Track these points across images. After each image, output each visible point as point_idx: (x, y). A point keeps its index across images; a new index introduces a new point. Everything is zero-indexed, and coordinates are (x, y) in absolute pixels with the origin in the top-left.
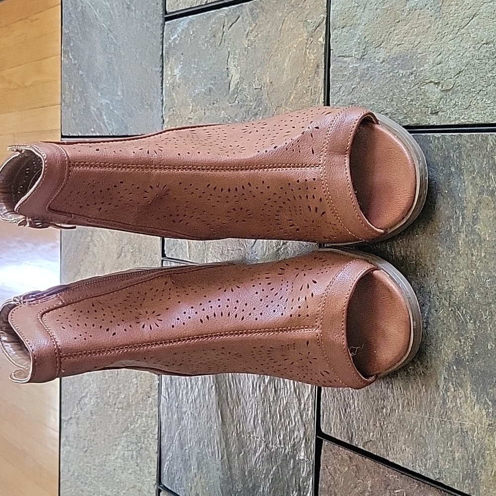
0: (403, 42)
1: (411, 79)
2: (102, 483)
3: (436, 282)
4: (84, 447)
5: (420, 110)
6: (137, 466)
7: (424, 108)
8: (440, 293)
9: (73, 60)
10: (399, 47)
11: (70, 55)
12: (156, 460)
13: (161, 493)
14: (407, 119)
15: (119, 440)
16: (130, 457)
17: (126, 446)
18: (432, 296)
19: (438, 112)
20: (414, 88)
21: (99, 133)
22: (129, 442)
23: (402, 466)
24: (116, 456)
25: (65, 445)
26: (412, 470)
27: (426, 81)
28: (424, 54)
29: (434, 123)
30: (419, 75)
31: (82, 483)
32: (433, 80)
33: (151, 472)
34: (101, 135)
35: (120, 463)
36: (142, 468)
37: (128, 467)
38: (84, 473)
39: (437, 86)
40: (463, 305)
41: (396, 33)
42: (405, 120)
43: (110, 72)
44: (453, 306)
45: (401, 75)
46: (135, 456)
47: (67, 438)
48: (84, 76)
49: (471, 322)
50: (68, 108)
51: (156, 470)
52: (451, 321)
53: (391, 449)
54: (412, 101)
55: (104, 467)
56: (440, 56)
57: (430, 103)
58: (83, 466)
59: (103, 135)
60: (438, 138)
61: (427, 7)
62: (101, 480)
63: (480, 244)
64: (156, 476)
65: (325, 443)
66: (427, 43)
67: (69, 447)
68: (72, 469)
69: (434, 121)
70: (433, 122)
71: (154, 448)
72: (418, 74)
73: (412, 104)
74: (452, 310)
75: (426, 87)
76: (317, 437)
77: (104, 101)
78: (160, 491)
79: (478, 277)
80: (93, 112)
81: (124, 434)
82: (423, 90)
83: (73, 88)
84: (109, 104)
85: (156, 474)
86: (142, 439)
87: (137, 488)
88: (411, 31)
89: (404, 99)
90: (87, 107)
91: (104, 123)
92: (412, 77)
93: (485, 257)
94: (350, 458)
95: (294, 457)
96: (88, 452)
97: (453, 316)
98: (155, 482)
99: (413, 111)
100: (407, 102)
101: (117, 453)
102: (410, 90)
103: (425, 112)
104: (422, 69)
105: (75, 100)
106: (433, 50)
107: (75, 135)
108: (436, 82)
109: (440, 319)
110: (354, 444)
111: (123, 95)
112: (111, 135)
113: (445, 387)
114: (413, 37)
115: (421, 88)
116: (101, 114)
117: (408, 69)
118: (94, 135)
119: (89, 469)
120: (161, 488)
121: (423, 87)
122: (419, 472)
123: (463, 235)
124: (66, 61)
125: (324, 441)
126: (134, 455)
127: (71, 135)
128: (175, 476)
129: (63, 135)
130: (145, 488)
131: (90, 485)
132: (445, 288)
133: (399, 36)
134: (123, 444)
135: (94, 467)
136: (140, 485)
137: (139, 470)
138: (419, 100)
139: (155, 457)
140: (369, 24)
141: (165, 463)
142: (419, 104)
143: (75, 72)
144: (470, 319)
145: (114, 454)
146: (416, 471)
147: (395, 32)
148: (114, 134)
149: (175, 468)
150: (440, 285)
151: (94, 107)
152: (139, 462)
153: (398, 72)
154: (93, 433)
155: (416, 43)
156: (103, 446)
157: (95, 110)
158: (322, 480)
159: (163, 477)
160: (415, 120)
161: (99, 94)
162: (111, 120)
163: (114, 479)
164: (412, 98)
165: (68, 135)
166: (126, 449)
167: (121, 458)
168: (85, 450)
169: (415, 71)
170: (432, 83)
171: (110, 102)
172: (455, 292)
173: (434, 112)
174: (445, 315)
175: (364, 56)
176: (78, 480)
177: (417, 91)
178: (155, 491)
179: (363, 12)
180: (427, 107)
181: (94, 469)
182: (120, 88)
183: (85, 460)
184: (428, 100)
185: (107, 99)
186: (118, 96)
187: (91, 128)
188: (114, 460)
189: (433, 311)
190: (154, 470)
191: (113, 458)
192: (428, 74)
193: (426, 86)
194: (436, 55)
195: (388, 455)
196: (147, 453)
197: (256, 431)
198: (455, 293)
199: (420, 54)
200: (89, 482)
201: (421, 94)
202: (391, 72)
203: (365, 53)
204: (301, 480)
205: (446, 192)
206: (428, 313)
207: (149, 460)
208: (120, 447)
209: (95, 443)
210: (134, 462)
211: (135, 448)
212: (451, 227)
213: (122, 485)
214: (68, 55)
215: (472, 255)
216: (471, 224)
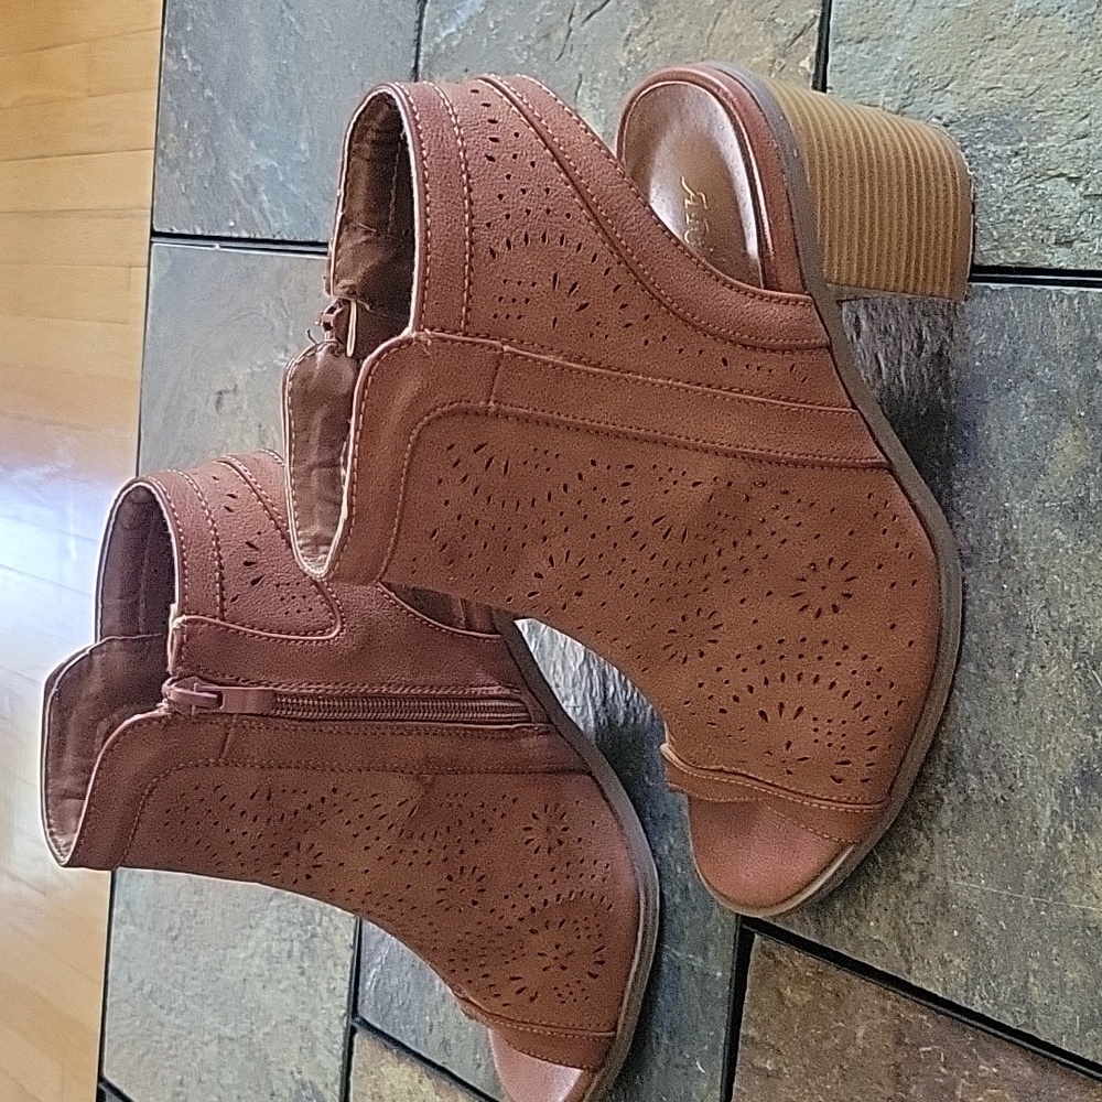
0: (1000, 85)
1: (1014, 165)
2: (210, 1010)
3: (1045, 607)
4: (170, 929)
5: (1030, 234)
6: (302, 974)
7: (1039, 231)
8: (1054, 630)
9: (190, 64)
10: (989, 93)
11: (184, 51)
12: (349, 962)
13: (357, 1036)
14: (1000, 252)
15: (258, 915)
16: (285, 955)
17: (275, 928)
18: (1034, 636)
19: (1072, 242)
20: (1019, 186)
21: (249, 232)
22: (283, 921)
23: (940, 995)
24: (250, 952)
25: (124, 923)
26: (964, 1005)
27: (1049, 172)
28: (1050, 113)
29: (1062, 264)
30: (1034, 158)
31: (161, 1007)
32: (1065, 172)
33: (334, 989)
34: (252, 236)
35: (259, 967)
36: (313, 979)
37: (276, 976)
38: (170, 986)
39: (1073, 185)
41: (985, 63)
42: (994, 252)
43: (282, 99)
44: (1080, 659)
45: (991, 155)
46: (296, 953)
47: (128, 907)
48: (216, 102)
50: (172, 171)
51: (347, 985)
52: (1075, 690)
54: (1012, 212)
55: (218, 975)
56: (1086, 121)
57: (1056, 220)
58: (166, 970)
59: (258, 236)
60: (1071, 298)
61: (1061, 12)
62: (209, 1002)
64: (345, 999)
65: (760, 940)
66: (1055, 92)
67: (132, 928)
68: (138, 977)
69: (1061, 259)
70: (1059, 262)
71: (347, 937)
72: (1031, 156)
73: (1012, 221)
74: (1079, 668)
75: (1049, 186)
76: (745, 927)
77: (264, 162)
78: (353, 1031)
80: (234, 184)
81: (272, 903)
82: (1040, 192)
83: (186, 126)
84: (276, 169)
85: (346, 993)
86: (317, 917)
87: (299, 1023)
88: (1021, 61)
89: (994, 208)
90: (220, 171)
91: (261, 210)
92: (1017, 162)
96: (179, 939)
97: (1080, 680)
98: (344, 1011)
99: (1013, 236)
100: (1002, 214)
101: (252, 944)
102: (1009, 190)
103: (1043, 240)
104: (1040, 145)
105: (191, 155)
106: (1071, 108)
107: (186, 232)
108: (1072, 175)
109: (1050, 685)
110: (830, 946)
111: (310, 151)
112: (278, 238)
113: (1052, 831)
114: (1024, 76)
115: (1038, 186)
116: (255, 191)
117: (1007, 144)
118: (235, 235)
119: (180, 976)
120: (356, 1025)
121: (1042, 186)
122: (980, 1010)
124: (171, 65)
125: (757, 936)
126: (296, 950)
127: (176, 231)
128: (392, 1001)
129: (157, 229)
130: (319, 1025)
131: (182, 1013)
132: (1065, 619)
133: (990, 71)
134: (268, 925)
135: (195, 974)
136: (307, 1016)
137: (305, 982)
138: (1029, 213)
139: (347, 957)
140: (923, 40)
141: (369, 971)
142: (1028, 221)
143: (193, 90)
145: (246, 947)
146: (973, 1008)
147: (982, 61)
148: (286, 238)
149: (395, 982)
150: (1053, 613)
151: (237, 171)
152: (305, 965)
153: (983, 148)
154: (196, 898)
155: (1030, 89)
156: (219, 928)
157: (240, 179)
158: (748, 1020)
159: (363, 1001)
160: (1018, 254)
161: (253, 146)
162: (279, 206)
163: (243, 1001)
164: (1013, 206)
165: (168, 231)
166: (276, 937)
167: (262, 957)
168: (174, 934)
169: (1024, 149)
170: (1063, 179)
171: (279, 164)
172: (1089, 628)
173: (1063, 240)
174: (1063, 677)
175: (904, 107)
176: (150, 1001)
177: (1027, 192)
178: (342, 1031)
179: (910, 11)
180: (1048, 229)
181: (193, 979)
182: (304, 135)
183: (173, 957)
184: (1052, 214)
185: (272, 158)
186: (299, 151)
187: (227, 220)
188: (245, 959)
189: (1034, 667)
190: (343, 986)
191: (242, 956)
192: (1055, 158)
193: (1048, 182)
194: (1078, 118)
195: (909, 972)
196: (326, 946)
198: (1088, 632)
199: (1038, 112)
200: (180, 1006)
201: (1035, 201)
202: (966, 147)
203: (909, 101)
205: (1083, 414)
206: (1023, 672)
207: (330, 964)
208: (260, 932)
209: (198, 919)
210: (295, 964)
211: (299, 935)
212: (1088, 489)
213: (261, 1014)
214: (179, 54)
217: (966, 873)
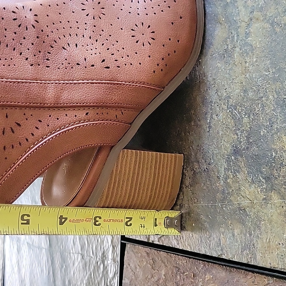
3: (216, 93)
8: (220, 100)
18: (213, 105)
23: (190, 251)
26: (198, 252)
40: (239, 104)
44: (230, 108)
49: (246, 117)
52: (229, 120)
53: (180, 238)
63: (252, 52)
65: (129, 246)
74: (230, 111)
76: (122, 241)
79: (251, 78)
93: (256, 61)
94: (148, 253)
95: (103, 262)
97: (231, 116)
109: (220, 121)
110: (151, 242)
113: (225, 176)
122: (204, 253)
123: (237, 49)
125: (127, 244)
132: (223, 95)
144: (245, 115)
146: (202, 253)
150: (219, 94)
158: (125, 277)
174: (224, 116)
189: (214, 116)
195: (178, 244)
197: (75, 247)
198: (232, 97)
204: (109, 280)
205: (224, 20)
206: (210, 119)
212: (228, 45)
215: (246, 62)
216: (244, 38)
217: (196, 201)
